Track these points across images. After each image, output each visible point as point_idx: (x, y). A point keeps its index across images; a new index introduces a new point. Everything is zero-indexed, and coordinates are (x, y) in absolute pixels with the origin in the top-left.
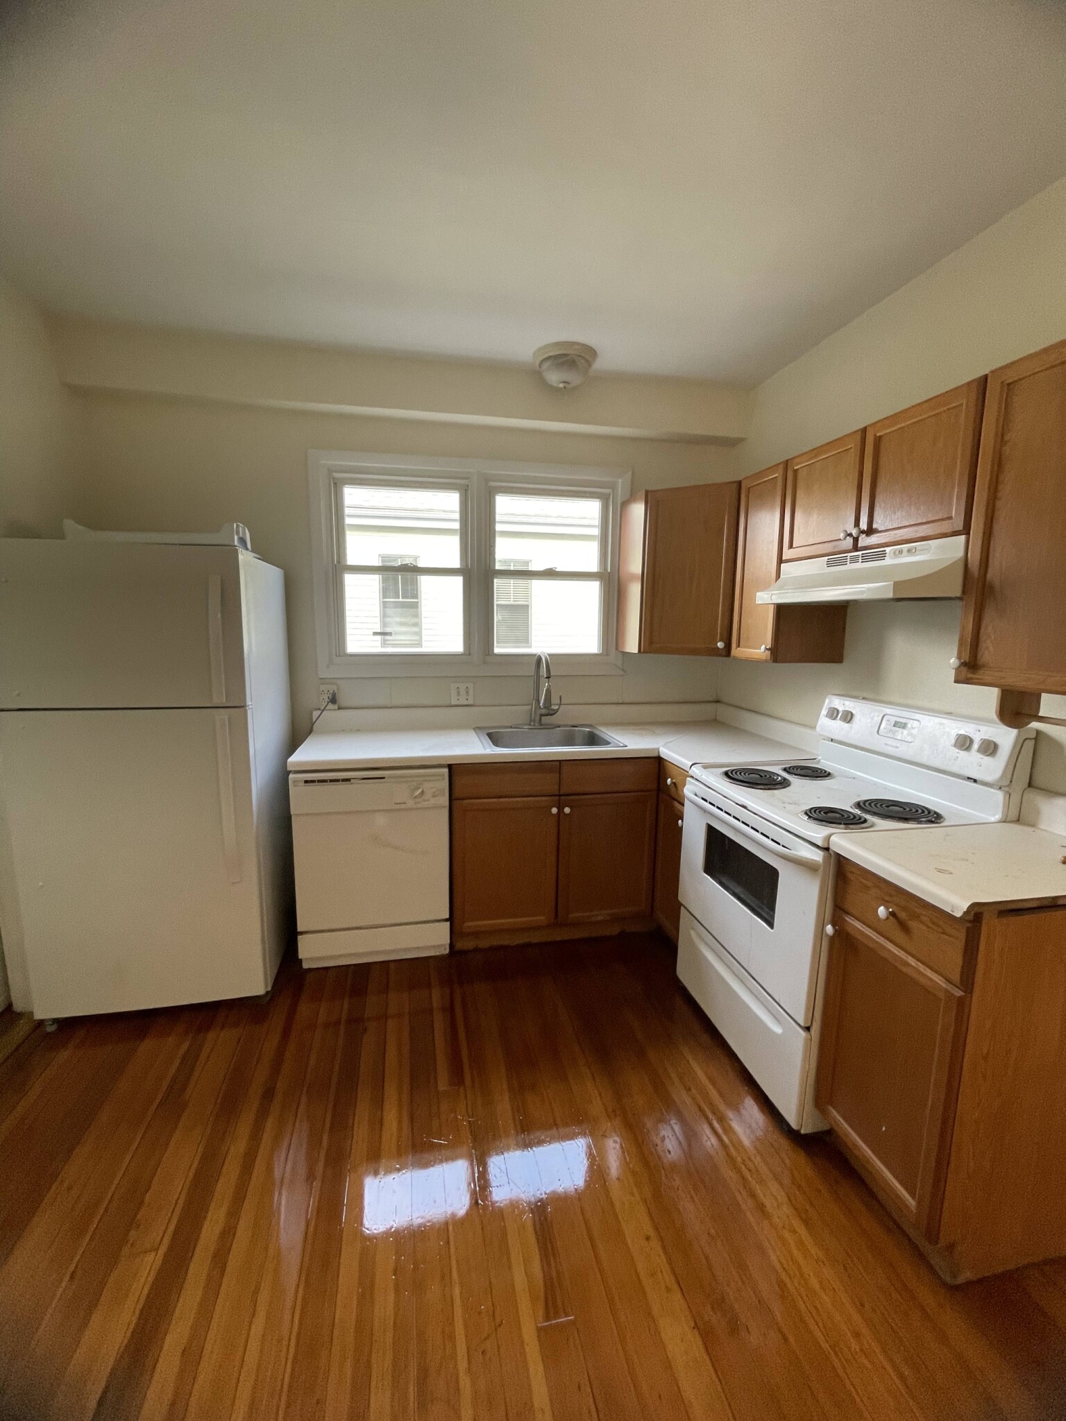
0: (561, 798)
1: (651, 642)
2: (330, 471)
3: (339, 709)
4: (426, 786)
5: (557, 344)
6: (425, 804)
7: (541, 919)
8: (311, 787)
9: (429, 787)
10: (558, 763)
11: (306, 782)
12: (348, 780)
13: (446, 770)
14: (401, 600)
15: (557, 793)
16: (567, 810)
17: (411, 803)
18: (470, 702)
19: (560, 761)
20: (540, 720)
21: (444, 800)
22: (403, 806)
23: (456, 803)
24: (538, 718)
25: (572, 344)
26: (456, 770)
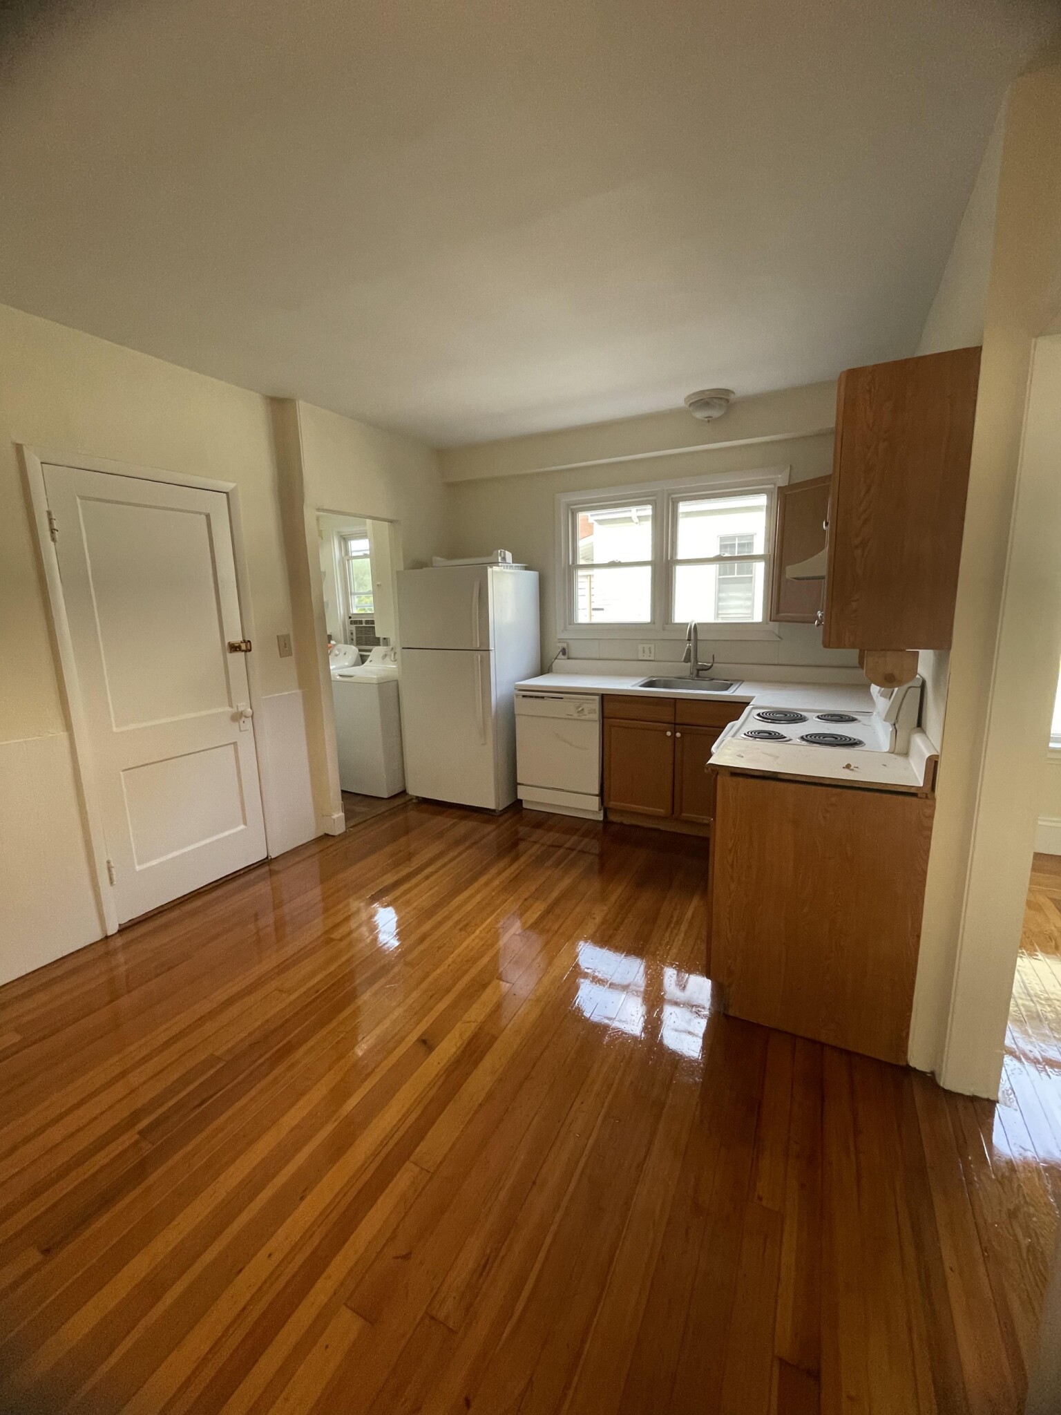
0: (675, 725)
1: (778, 612)
2: (568, 505)
3: (568, 658)
4: (585, 706)
5: (694, 394)
6: (583, 717)
7: (661, 811)
8: (525, 699)
9: (586, 707)
10: (673, 701)
11: (524, 696)
12: (543, 697)
13: (597, 698)
14: (736, 576)
15: (673, 722)
16: (678, 735)
17: (576, 716)
18: (652, 658)
19: (675, 699)
20: (698, 673)
21: (596, 716)
22: (570, 717)
23: (605, 720)
24: (695, 672)
25: (702, 392)
26: (606, 699)
